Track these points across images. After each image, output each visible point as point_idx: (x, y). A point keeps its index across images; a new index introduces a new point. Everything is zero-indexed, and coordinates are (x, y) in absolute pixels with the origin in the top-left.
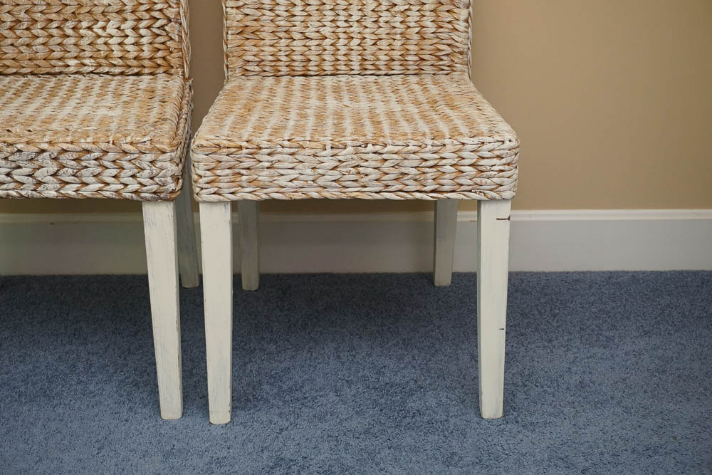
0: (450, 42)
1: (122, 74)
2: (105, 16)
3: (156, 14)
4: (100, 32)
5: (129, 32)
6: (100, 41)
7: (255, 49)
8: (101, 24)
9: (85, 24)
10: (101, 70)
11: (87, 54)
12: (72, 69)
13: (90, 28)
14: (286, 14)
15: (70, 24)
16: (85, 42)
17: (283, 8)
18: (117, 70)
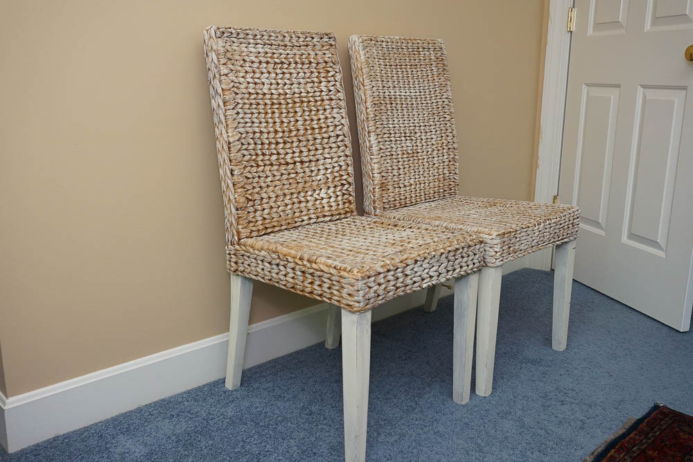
0: (454, 180)
1: (330, 221)
2: (319, 187)
3: (344, 182)
4: (317, 197)
5: (332, 194)
6: (318, 202)
7: (387, 195)
8: (317, 192)
9: (309, 193)
10: (320, 220)
11: (312, 211)
12: (306, 222)
13: (311, 196)
14: (397, 174)
15: (302, 194)
16: (310, 204)
17: (396, 171)
18: (328, 219)
